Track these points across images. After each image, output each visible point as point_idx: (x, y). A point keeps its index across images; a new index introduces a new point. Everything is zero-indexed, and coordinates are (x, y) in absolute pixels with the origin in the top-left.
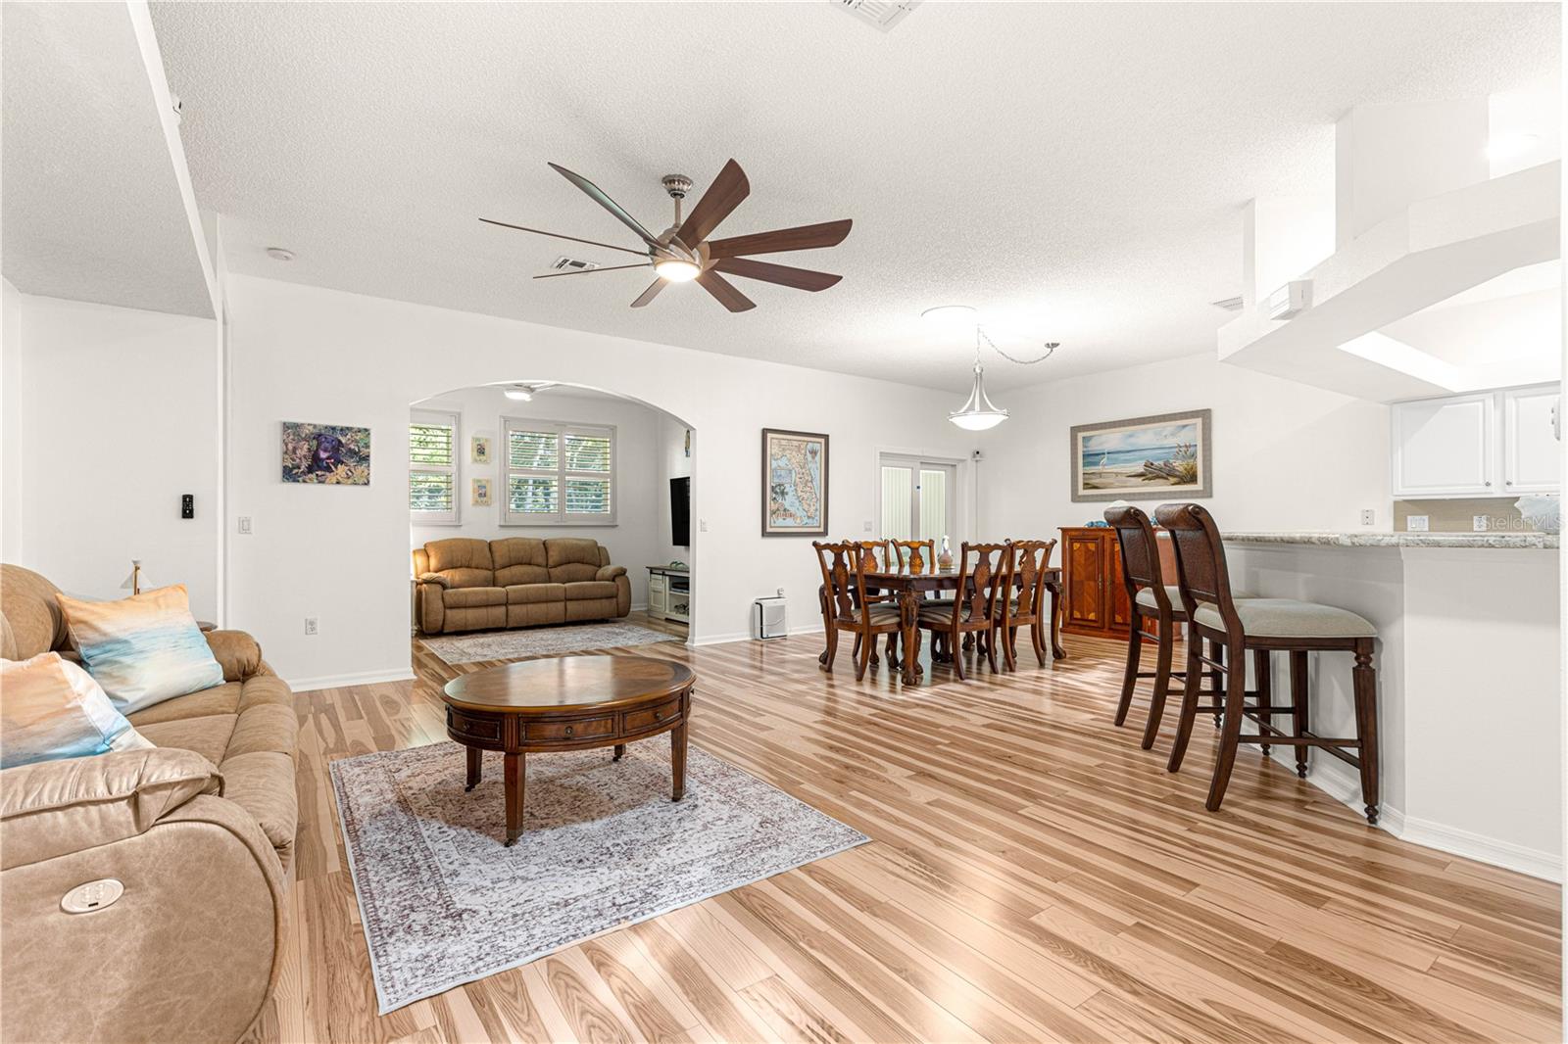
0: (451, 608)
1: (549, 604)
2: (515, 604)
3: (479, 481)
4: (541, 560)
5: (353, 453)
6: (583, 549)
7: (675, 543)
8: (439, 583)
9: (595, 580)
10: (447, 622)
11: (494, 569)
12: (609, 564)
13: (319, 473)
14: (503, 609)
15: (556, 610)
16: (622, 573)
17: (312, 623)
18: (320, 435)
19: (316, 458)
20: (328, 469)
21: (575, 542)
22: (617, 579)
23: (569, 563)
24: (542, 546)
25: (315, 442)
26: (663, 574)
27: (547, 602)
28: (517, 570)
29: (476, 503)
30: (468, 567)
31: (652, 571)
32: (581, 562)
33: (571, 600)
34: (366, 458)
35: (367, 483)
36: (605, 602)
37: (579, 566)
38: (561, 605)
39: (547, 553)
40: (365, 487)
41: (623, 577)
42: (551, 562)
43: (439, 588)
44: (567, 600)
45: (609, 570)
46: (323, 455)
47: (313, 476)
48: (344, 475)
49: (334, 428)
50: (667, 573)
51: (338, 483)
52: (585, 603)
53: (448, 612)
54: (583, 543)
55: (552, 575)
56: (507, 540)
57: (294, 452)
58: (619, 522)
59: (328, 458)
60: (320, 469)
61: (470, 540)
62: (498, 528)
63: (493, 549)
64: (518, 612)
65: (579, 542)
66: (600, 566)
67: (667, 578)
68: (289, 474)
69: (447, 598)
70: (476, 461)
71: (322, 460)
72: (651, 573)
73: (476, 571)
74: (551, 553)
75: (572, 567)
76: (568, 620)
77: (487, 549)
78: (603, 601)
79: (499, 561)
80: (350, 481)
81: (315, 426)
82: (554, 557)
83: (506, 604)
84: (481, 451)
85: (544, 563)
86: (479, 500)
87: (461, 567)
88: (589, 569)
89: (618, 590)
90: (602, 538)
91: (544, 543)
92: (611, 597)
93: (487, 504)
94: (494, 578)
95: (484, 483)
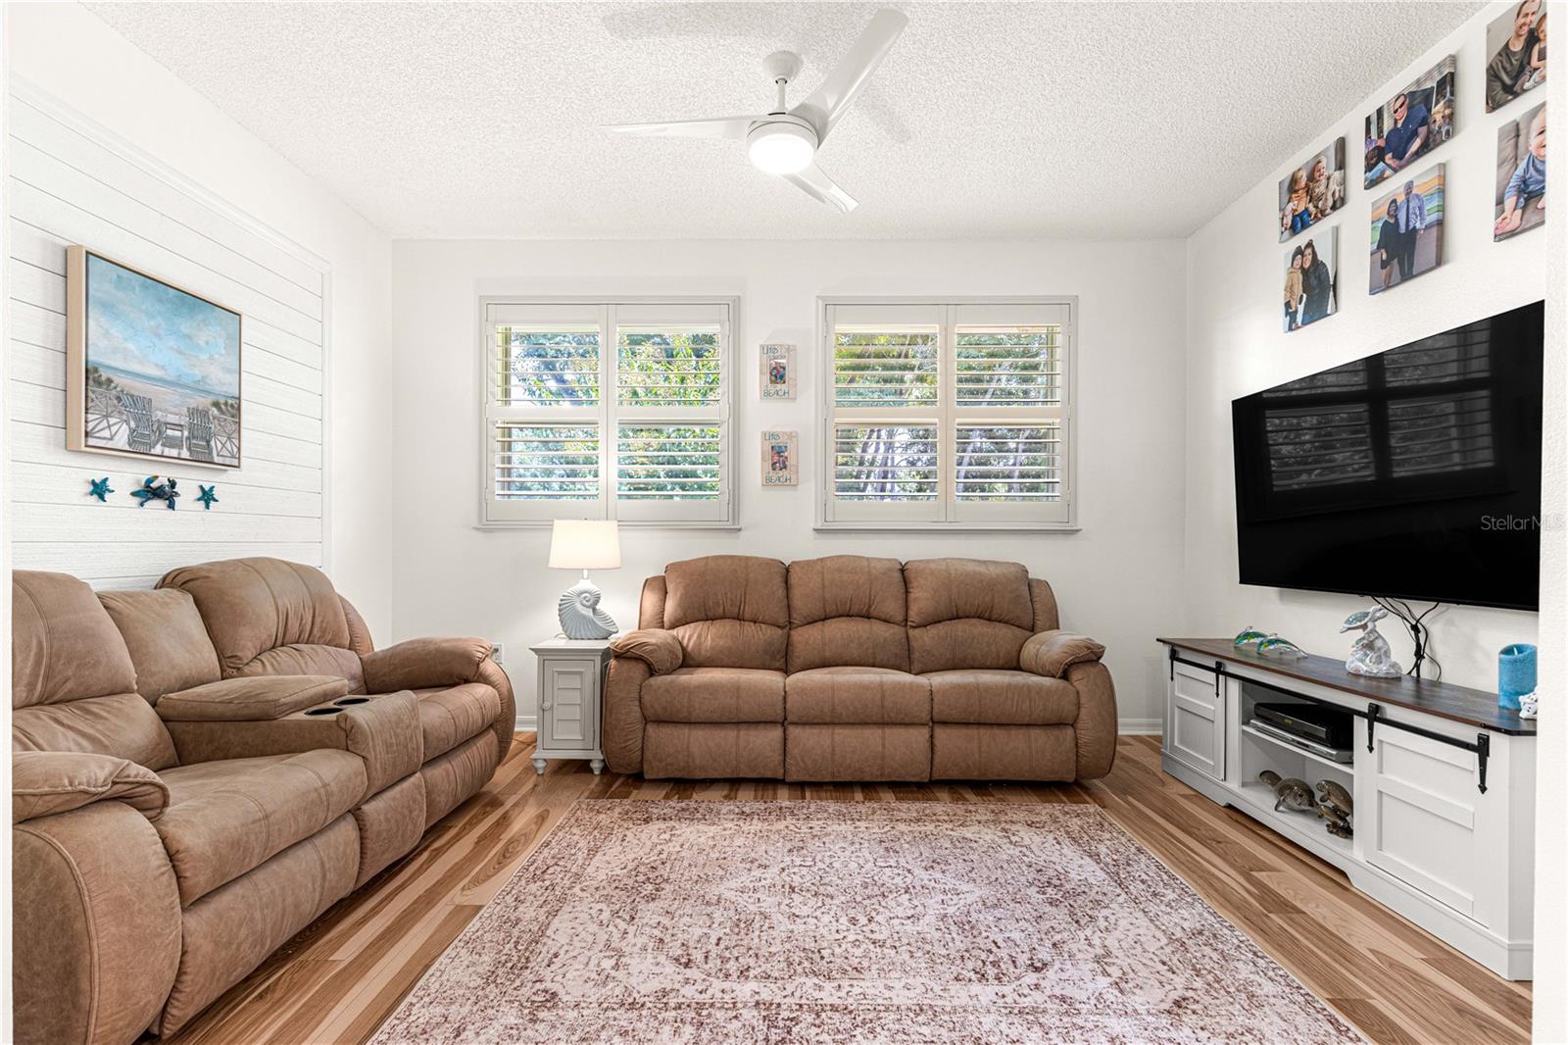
0: (660, 722)
1: (888, 731)
2: (804, 724)
3: (773, 435)
4: (892, 607)
6: (990, 585)
7: (1248, 576)
8: (639, 659)
9: (1017, 667)
10: (648, 755)
11: (790, 625)
12: (1055, 625)
14: (776, 733)
15: (905, 747)
16: (1090, 657)
21: (970, 567)
22: (1076, 675)
23: (958, 617)
24: (897, 575)
26: (1219, 670)
27: (883, 724)
28: (838, 631)
29: (768, 482)
30: (739, 618)
31: (1176, 652)
32: (986, 616)
33: (945, 723)
36: (1040, 738)
37: (979, 628)
38: (918, 736)
39: (907, 592)
41: (1091, 670)
42: (913, 615)
43: (637, 671)
44: (935, 722)
45: (1052, 645)
50: (1231, 668)
52: (985, 734)
53: (651, 729)
54: (993, 571)
55: (914, 644)
56: (822, 560)
58: (1081, 522)
61: (747, 558)
62: (812, 533)
63: (794, 579)
64: (813, 745)
65: (982, 569)
66: (1033, 630)
67: (1234, 687)
69: (647, 698)
70: (767, 394)
72: (1174, 657)
73: (750, 629)
74: (915, 594)
75: (961, 628)
76: (936, 777)
77: (778, 580)
78: (1035, 732)
79: (802, 603)
82: (922, 600)
83: (783, 723)
84: (778, 375)
85: (900, 618)
86: (774, 475)
87: (723, 617)
88: (1001, 636)
89: (1079, 706)
90: (1040, 561)
91: (903, 570)
92: (1059, 724)
93: (787, 483)
94: (788, 644)
95: (781, 442)
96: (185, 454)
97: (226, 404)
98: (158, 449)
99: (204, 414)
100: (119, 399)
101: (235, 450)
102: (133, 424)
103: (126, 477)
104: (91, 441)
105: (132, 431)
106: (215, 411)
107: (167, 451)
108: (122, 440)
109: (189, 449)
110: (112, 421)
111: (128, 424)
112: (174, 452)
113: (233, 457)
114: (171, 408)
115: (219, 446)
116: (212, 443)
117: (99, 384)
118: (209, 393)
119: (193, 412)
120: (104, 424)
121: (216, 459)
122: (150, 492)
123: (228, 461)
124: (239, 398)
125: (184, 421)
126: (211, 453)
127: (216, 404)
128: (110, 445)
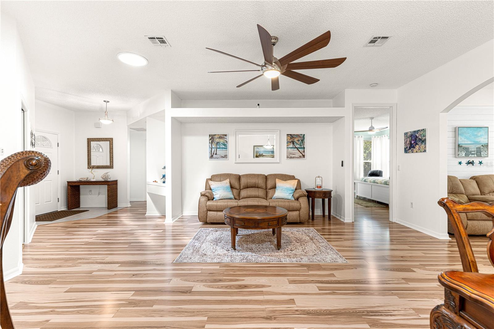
5: (420, 140)
13: (412, 149)
17: (412, 204)
18: (412, 135)
19: (411, 144)
20: (414, 147)
25: (411, 138)
34: (424, 141)
35: (425, 151)
40: (424, 153)
46: (413, 142)
47: (410, 150)
48: (418, 149)
49: (415, 132)
51: (416, 152)
57: (406, 143)
59: (414, 143)
60: (412, 148)
68: (406, 151)
71: (412, 144)
80: (420, 151)
81: (411, 132)
96: (476, 156)
97: (485, 145)
98: (470, 156)
99: (480, 148)
100: (463, 149)
101: (487, 154)
102: (466, 152)
103: (464, 161)
104: (459, 156)
105: (465, 153)
106: (482, 147)
107: (472, 156)
108: (464, 155)
109: (476, 155)
110: (462, 152)
111: (465, 152)
112: (473, 156)
113: (487, 155)
114: (473, 148)
115: (483, 153)
116: (481, 153)
117: (460, 147)
118: (481, 144)
119: (477, 148)
120: (461, 153)
121: (482, 156)
122: (469, 163)
123: (485, 156)
124: (488, 143)
125: (475, 150)
126: (481, 154)
127: (482, 146)
128: (462, 156)
